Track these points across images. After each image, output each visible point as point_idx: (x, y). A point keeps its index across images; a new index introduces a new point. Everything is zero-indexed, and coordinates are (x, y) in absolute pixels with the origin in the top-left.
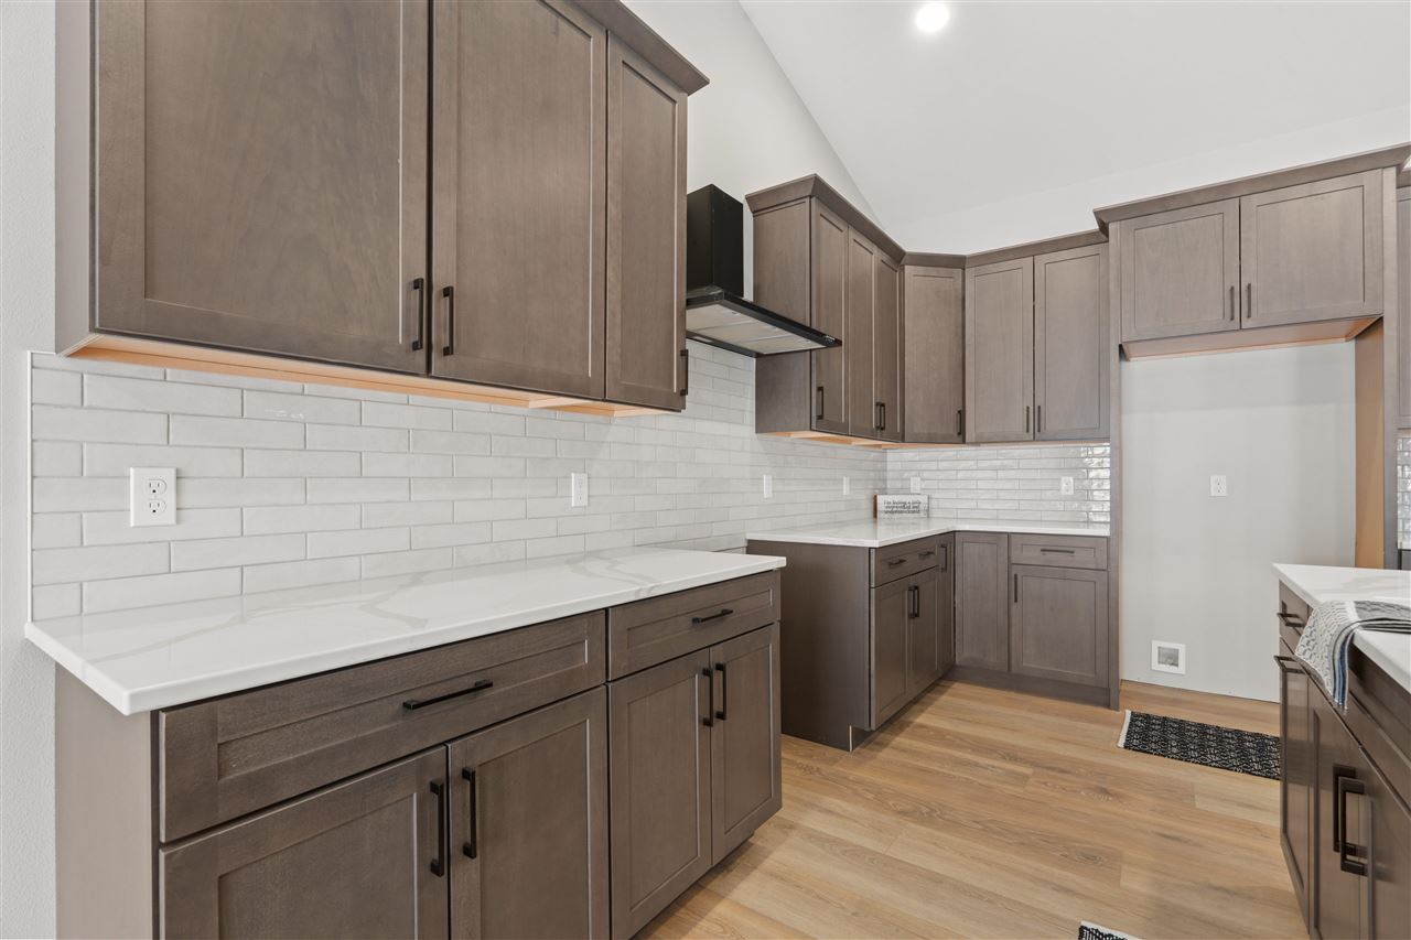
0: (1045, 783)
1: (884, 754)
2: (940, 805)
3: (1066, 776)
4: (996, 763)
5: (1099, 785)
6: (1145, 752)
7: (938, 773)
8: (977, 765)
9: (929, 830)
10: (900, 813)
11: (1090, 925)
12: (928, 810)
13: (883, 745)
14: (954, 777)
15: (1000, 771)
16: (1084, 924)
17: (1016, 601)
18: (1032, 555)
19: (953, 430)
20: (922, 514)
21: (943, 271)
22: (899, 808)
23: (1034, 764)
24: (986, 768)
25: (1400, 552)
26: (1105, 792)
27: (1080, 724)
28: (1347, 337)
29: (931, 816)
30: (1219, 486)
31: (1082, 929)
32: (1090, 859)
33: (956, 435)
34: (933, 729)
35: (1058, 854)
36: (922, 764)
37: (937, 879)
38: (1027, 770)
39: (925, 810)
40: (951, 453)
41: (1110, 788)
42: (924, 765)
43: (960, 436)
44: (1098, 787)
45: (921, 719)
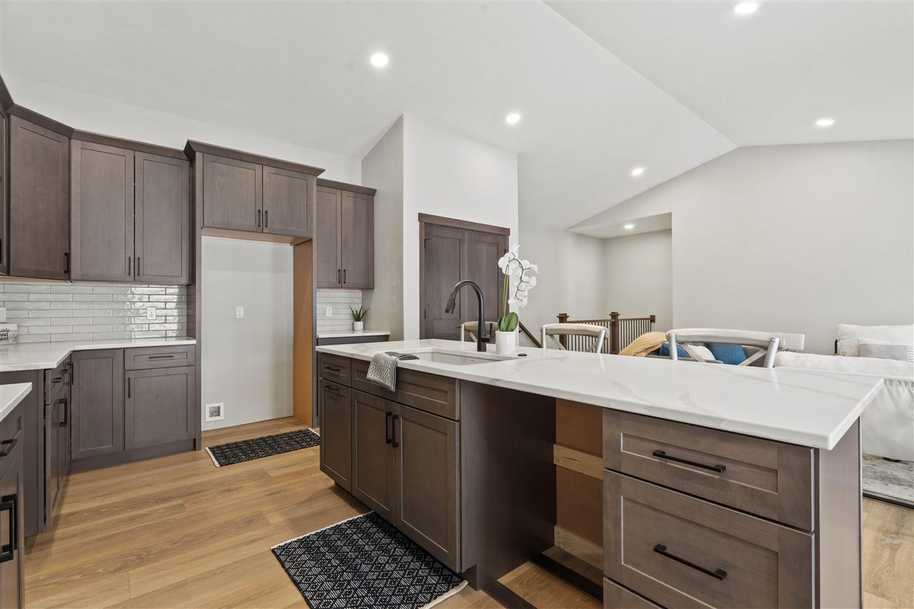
0: (196, 503)
1: (56, 547)
2: (142, 549)
3: (202, 494)
4: (156, 508)
5: (223, 489)
6: (232, 463)
7: (119, 534)
8: (143, 515)
9: (148, 566)
10: (116, 571)
11: (275, 547)
12: (135, 557)
13: (50, 541)
14: (134, 529)
15: (162, 510)
16: (272, 548)
17: (129, 397)
18: (143, 363)
19: (60, 268)
20: (11, 341)
21: (50, 133)
22: (112, 569)
23: (179, 497)
24: (151, 513)
25: (317, 339)
26: (229, 490)
27: (185, 465)
28: (291, 244)
29: (142, 559)
30: (240, 312)
31: (273, 551)
32: (250, 522)
33: (62, 272)
34: (83, 511)
35: (234, 529)
36: (99, 536)
37: (183, 584)
38: (180, 501)
39: (134, 558)
40: (45, 287)
41: (229, 488)
42: (100, 536)
43: (66, 274)
44: (224, 490)
45: (65, 510)
